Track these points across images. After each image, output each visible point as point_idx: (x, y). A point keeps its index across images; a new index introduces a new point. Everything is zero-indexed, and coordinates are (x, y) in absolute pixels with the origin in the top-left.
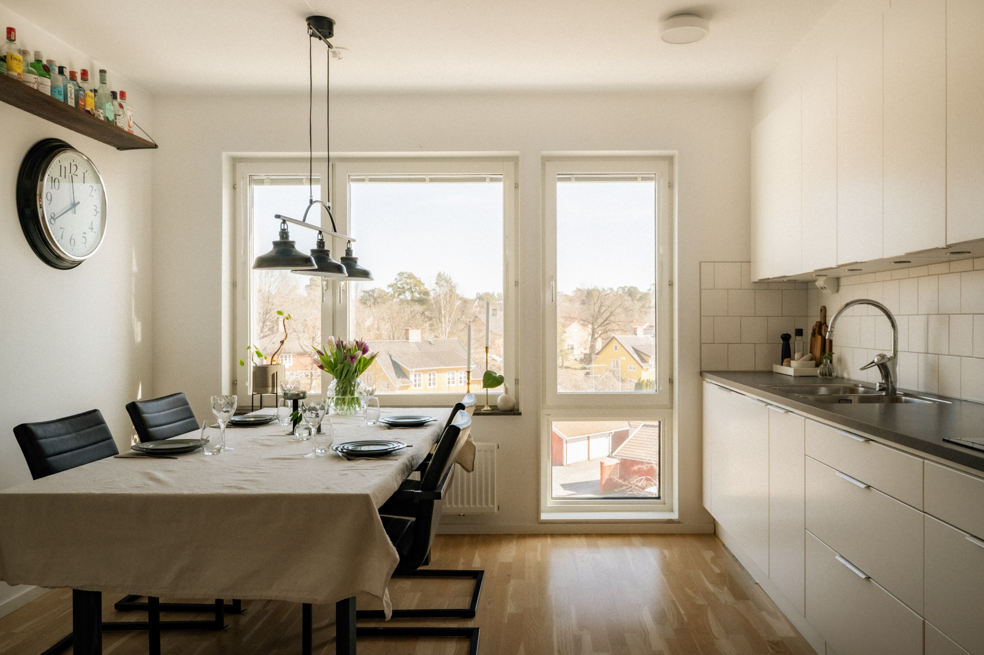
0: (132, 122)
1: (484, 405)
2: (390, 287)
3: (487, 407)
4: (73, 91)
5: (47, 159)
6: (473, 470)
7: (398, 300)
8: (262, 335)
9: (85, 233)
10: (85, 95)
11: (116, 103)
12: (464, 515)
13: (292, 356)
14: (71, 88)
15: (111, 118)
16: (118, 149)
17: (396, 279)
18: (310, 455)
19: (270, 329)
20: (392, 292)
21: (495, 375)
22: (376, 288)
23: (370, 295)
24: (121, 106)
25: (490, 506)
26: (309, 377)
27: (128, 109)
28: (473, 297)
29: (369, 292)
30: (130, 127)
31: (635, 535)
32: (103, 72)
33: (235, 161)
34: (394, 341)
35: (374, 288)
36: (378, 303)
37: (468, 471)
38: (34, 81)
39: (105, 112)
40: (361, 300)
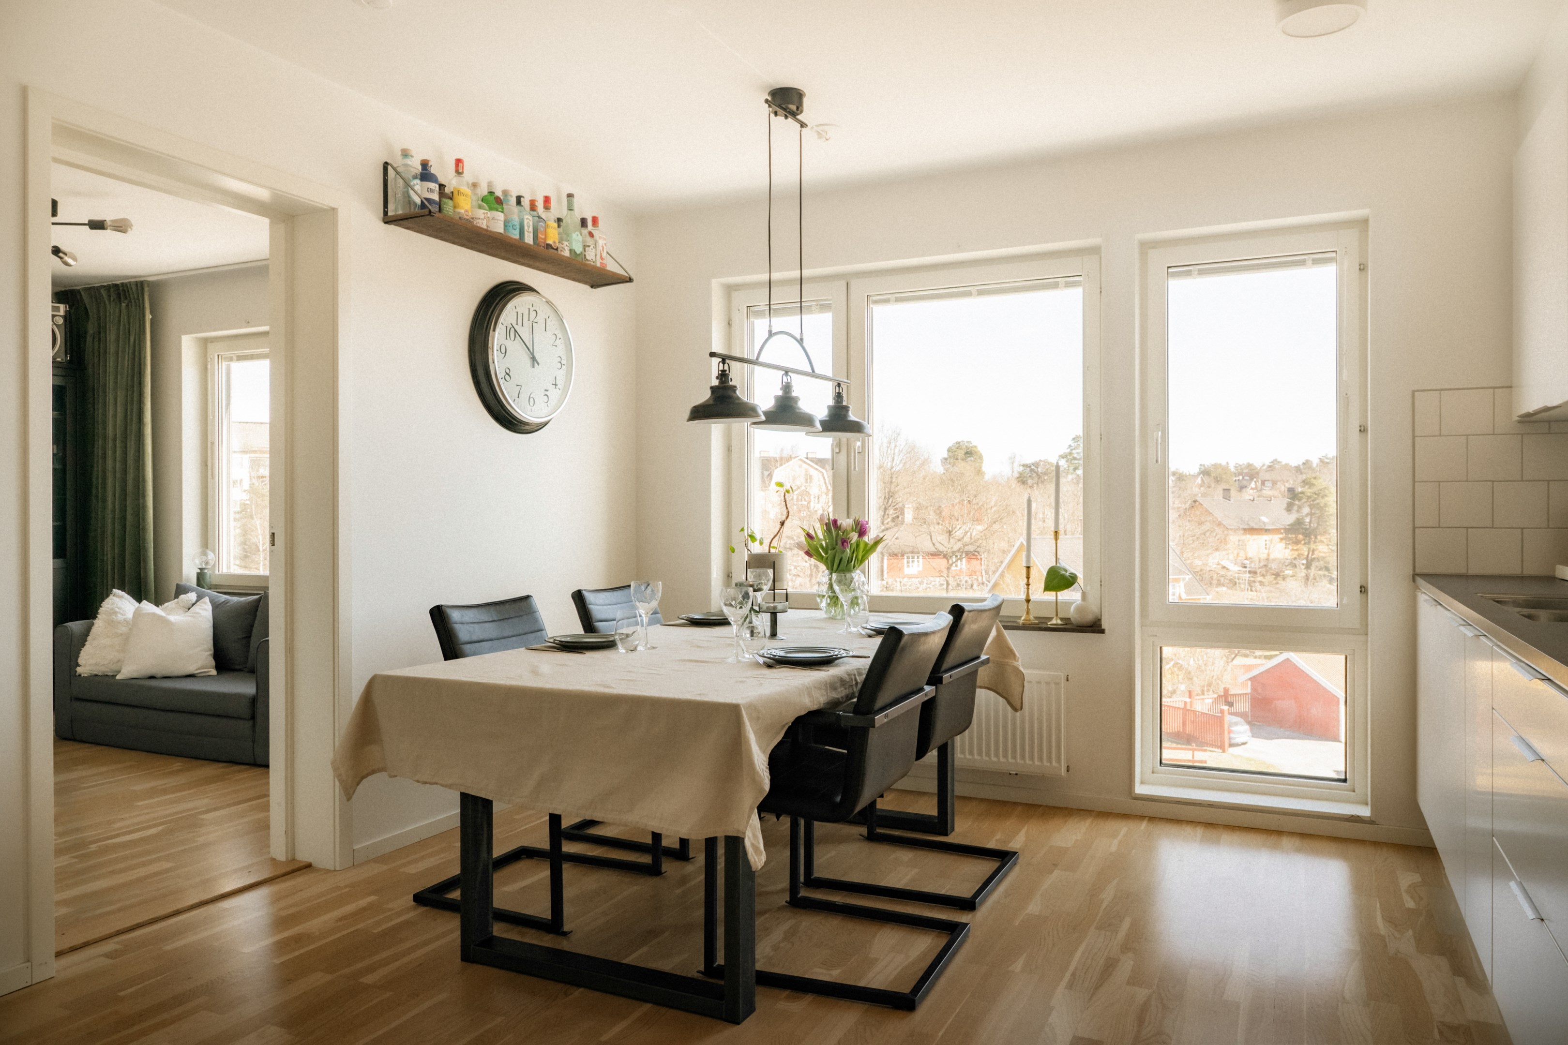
0: (605, 252)
1: (1051, 616)
2: (1063, 458)
3: (1057, 620)
4: (531, 223)
5: (500, 305)
6: (1021, 709)
7: (1074, 476)
8: (883, 528)
9: (546, 390)
10: (547, 227)
11: (585, 232)
12: (1016, 774)
13: (921, 557)
14: (529, 222)
15: (579, 249)
16: (592, 287)
17: (1070, 446)
18: (730, 660)
19: (893, 520)
20: (1066, 466)
21: (1063, 572)
22: (1040, 461)
23: (1032, 470)
24: (591, 235)
25: (1054, 764)
26: (945, 586)
27: (600, 238)
28: (1195, 470)
29: (1030, 467)
30: (602, 259)
31: (1292, 834)
32: (570, 196)
33: (730, 290)
34: (1067, 537)
35: (1037, 460)
36: (1042, 482)
37: (1016, 710)
38: (482, 216)
39: (571, 243)
40: (1018, 478)
